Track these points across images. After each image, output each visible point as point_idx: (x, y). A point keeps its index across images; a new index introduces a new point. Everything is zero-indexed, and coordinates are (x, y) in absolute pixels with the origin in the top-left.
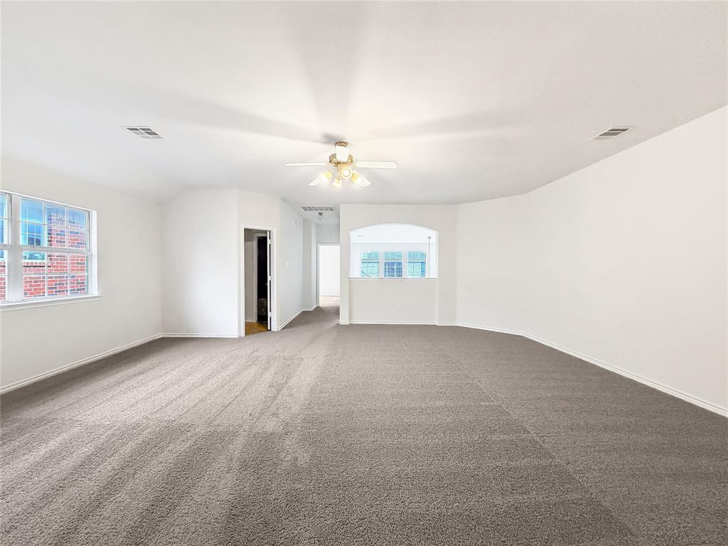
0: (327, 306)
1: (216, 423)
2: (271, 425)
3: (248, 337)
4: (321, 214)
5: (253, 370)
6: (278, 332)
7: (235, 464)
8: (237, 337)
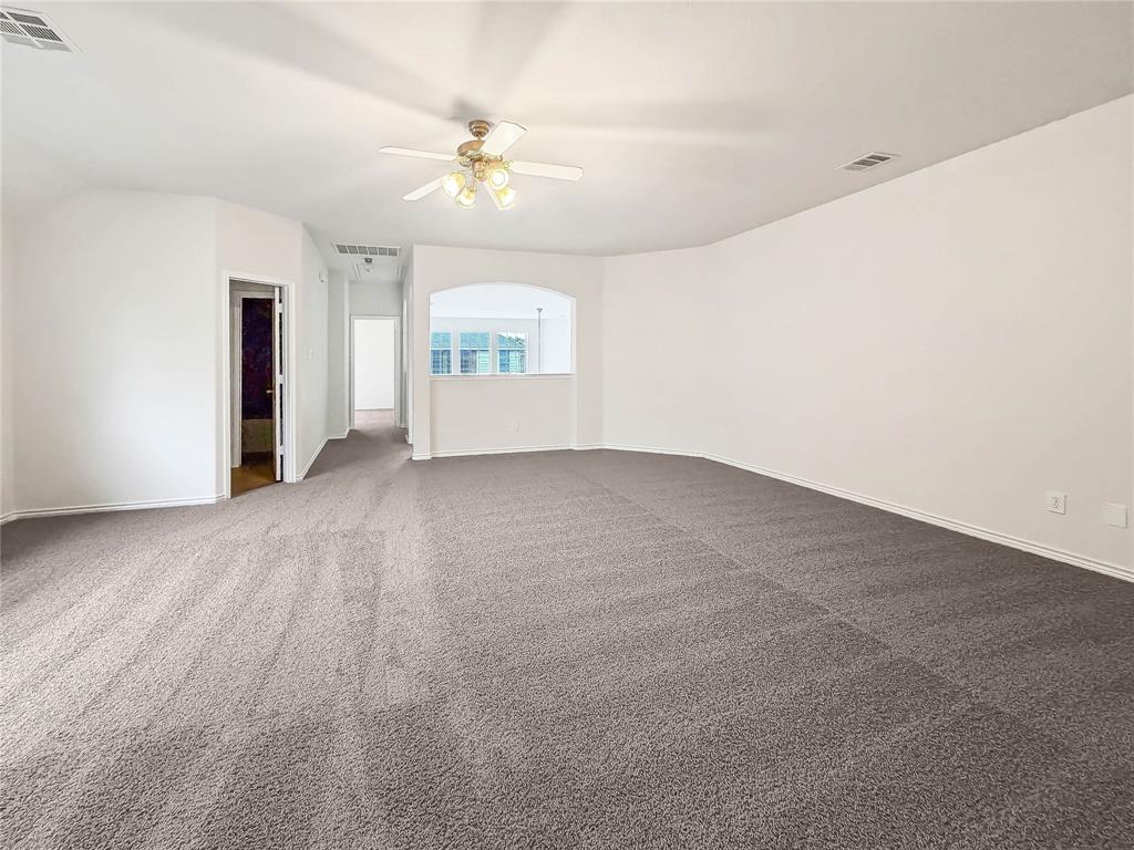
0: (370, 428)
1: (264, 709)
2: (398, 689)
3: (239, 499)
4: (368, 261)
5: (289, 569)
6: (298, 483)
7: (370, 805)
8: (213, 501)
